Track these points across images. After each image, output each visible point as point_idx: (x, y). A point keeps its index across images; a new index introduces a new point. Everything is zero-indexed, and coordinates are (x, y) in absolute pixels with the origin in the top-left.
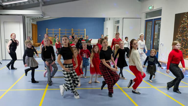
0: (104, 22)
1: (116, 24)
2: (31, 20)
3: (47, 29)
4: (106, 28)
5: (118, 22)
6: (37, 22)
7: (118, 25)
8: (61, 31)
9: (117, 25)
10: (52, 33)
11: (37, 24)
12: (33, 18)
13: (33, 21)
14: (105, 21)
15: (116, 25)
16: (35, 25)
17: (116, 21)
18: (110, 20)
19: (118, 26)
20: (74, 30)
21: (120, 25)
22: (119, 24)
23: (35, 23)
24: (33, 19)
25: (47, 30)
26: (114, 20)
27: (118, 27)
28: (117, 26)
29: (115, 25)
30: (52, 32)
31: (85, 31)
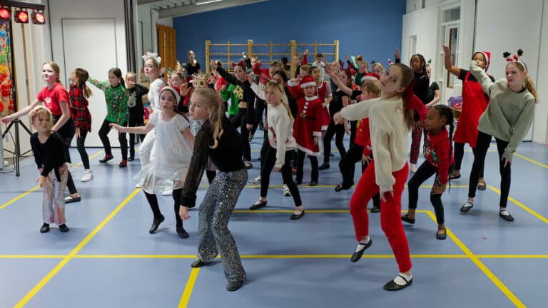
0: (404, 16)
1: (446, 21)
2: (156, 14)
3: (208, 43)
4: (412, 37)
5: (455, 14)
6: (175, 20)
7: (457, 24)
8: (254, 49)
9: (452, 24)
10: (226, 57)
11: (174, 27)
12: (160, 7)
13: (160, 17)
14: (405, 13)
15: (447, 24)
16: (166, 28)
17: (446, 11)
18: (423, 7)
19: (456, 30)
20: (298, 46)
21: (463, 25)
22: (457, 21)
23: (167, 22)
24: (161, 9)
25: (210, 46)
26: (439, 7)
27: (454, 32)
28: (451, 30)
29: (444, 24)
30: (227, 52)
31: (335, 47)
